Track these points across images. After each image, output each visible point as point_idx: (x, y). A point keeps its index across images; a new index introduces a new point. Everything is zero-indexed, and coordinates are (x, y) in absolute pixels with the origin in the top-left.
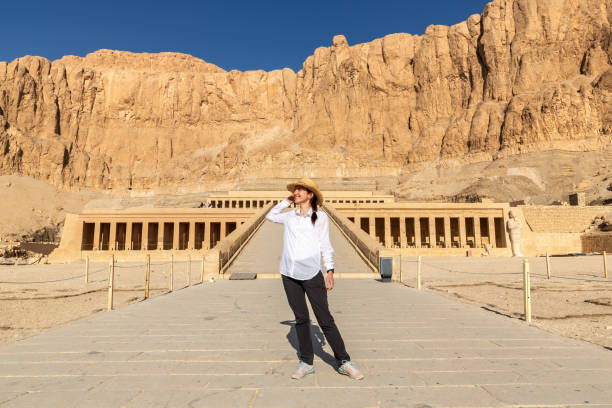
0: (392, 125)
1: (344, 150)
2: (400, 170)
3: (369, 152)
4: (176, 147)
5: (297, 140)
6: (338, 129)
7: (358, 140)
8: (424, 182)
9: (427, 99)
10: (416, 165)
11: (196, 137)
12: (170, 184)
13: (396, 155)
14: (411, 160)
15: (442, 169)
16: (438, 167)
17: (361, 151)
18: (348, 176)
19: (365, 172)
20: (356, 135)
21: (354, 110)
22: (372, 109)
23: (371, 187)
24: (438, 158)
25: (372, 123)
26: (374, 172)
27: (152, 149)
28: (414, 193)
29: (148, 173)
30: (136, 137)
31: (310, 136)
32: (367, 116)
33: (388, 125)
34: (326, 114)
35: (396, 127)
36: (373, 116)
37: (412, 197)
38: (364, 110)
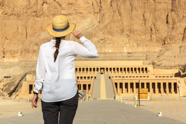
0: (156, 21)
1: (128, 36)
2: (160, 48)
3: (143, 37)
4: (29, 31)
5: (101, 30)
6: (125, 24)
7: (137, 30)
8: (171, 57)
9: (177, 5)
10: (168, 45)
11: (40, 25)
12: (27, 54)
13: (158, 39)
14: (166, 43)
15: (182, 49)
16: (181, 47)
17: (138, 36)
18: (130, 51)
19: (140, 49)
20: (135, 27)
21: (134, 12)
22: (145, 12)
23: (143, 58)
24: (181, 42)
25: (145, 20)
26: (146, 49)
27: (15, 33)
28: (165, 63)
29: (13, 48)
30: (6, 26)
31: (109, 28)
32: (142, 16)
33: (154, 21)
34: (118, 14)
35: (158, 23)
36: (145, 16)
37: (163, 65)
38: (140, 12)
